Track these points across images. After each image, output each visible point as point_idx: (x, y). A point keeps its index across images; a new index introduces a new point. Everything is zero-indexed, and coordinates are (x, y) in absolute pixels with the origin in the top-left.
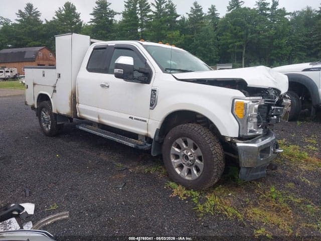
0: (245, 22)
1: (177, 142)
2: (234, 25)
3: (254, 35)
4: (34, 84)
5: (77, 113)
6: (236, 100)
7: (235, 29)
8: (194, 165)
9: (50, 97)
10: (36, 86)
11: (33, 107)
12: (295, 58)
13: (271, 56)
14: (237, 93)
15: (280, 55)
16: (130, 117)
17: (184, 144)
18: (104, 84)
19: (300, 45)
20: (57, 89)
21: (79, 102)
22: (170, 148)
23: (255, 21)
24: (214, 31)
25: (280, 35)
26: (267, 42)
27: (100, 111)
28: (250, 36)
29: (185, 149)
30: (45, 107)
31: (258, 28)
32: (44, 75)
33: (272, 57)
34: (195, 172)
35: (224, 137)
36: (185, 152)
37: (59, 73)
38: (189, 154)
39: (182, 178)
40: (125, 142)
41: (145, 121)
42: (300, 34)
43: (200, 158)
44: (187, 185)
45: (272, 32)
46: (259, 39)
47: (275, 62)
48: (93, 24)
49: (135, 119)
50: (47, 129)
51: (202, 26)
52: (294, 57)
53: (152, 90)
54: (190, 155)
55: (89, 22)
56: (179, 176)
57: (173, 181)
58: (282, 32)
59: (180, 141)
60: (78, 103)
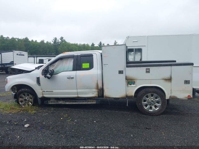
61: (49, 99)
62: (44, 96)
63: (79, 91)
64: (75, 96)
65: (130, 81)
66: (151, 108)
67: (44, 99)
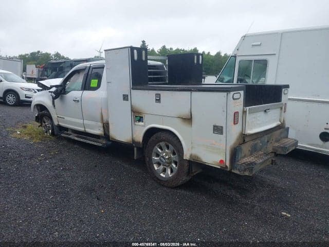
61: (66, 129)
62: (60, 124)
63: (86, 122)
64: (82, 129)
65: (138, 116)
66: (164, 171)
67: (62, 129)
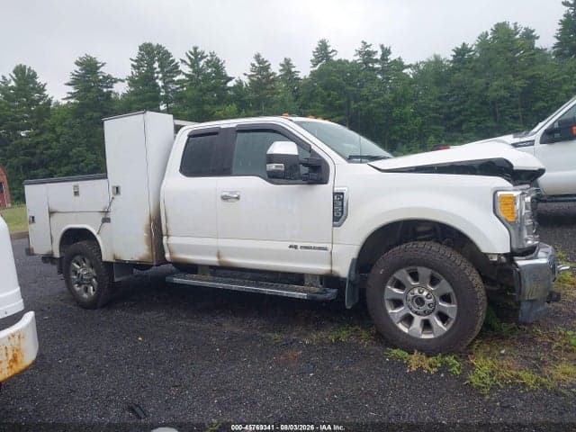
0: (344, 83)
1: (398, 278)
2: (326, 89)
3: (361, 103)
4: (51, 213)
5: (164, 254)
6: (499, 193)
7: (329, 96)
8: (436, 311)
9: (95, 233)
10: (56, 216)
11: (48, 258)
12: (429, 135)
13: (391, 135)
14: (499, 182)
15: (405, 132)
16: (290, 247)
17: (409, 279)
18: (227, 194)
19: (432, 115)
20: (111, 216)
21: (170, 233)
22: (383, 289)
23: (359, 81)
24: (295, 101)
25: (400, 100)
26: (383, 113)
27: (223, 243)
28: (353, 105)
29: (415, 287)
30: (80, 254)
31: (365, 91)
32: (76, 193)
33: (394, 137)
34: (439, 323)
35: (486, 255)
36: (416, 291)
37: (116, 185)
38: (425, 293)
39: (413, 338)
40: (285, 293)
41: (325, 249)
42: (430, 97)
43: (446, 298)
44: (428, 349)
45: (388, 96)
46: (368, 110)
47: (400, 144)
48: (72, 101)
49: (301, 247)
50: (85, 296)
51: (273, 94)
52: (427, 134)
53: (334, 194)
54: (427, 296)
55: (64, 99)
56: (407, 335)
57: (395, 348)
58: (403, 96)
59: (402, 275)
60: (168, 236)
